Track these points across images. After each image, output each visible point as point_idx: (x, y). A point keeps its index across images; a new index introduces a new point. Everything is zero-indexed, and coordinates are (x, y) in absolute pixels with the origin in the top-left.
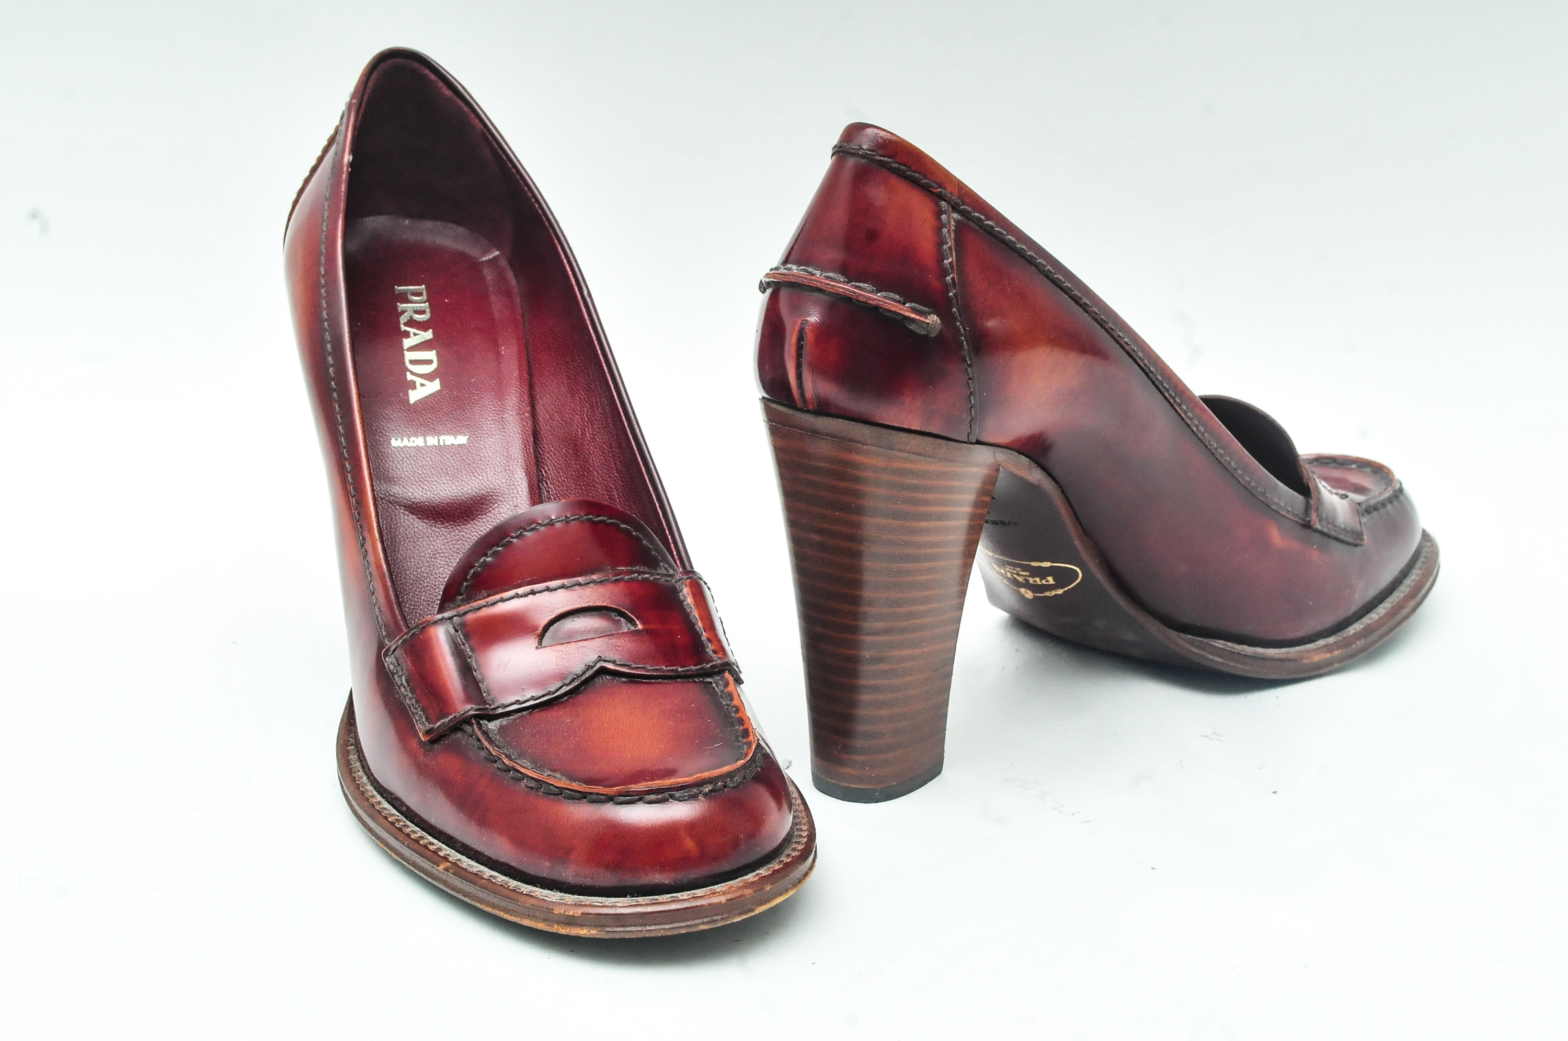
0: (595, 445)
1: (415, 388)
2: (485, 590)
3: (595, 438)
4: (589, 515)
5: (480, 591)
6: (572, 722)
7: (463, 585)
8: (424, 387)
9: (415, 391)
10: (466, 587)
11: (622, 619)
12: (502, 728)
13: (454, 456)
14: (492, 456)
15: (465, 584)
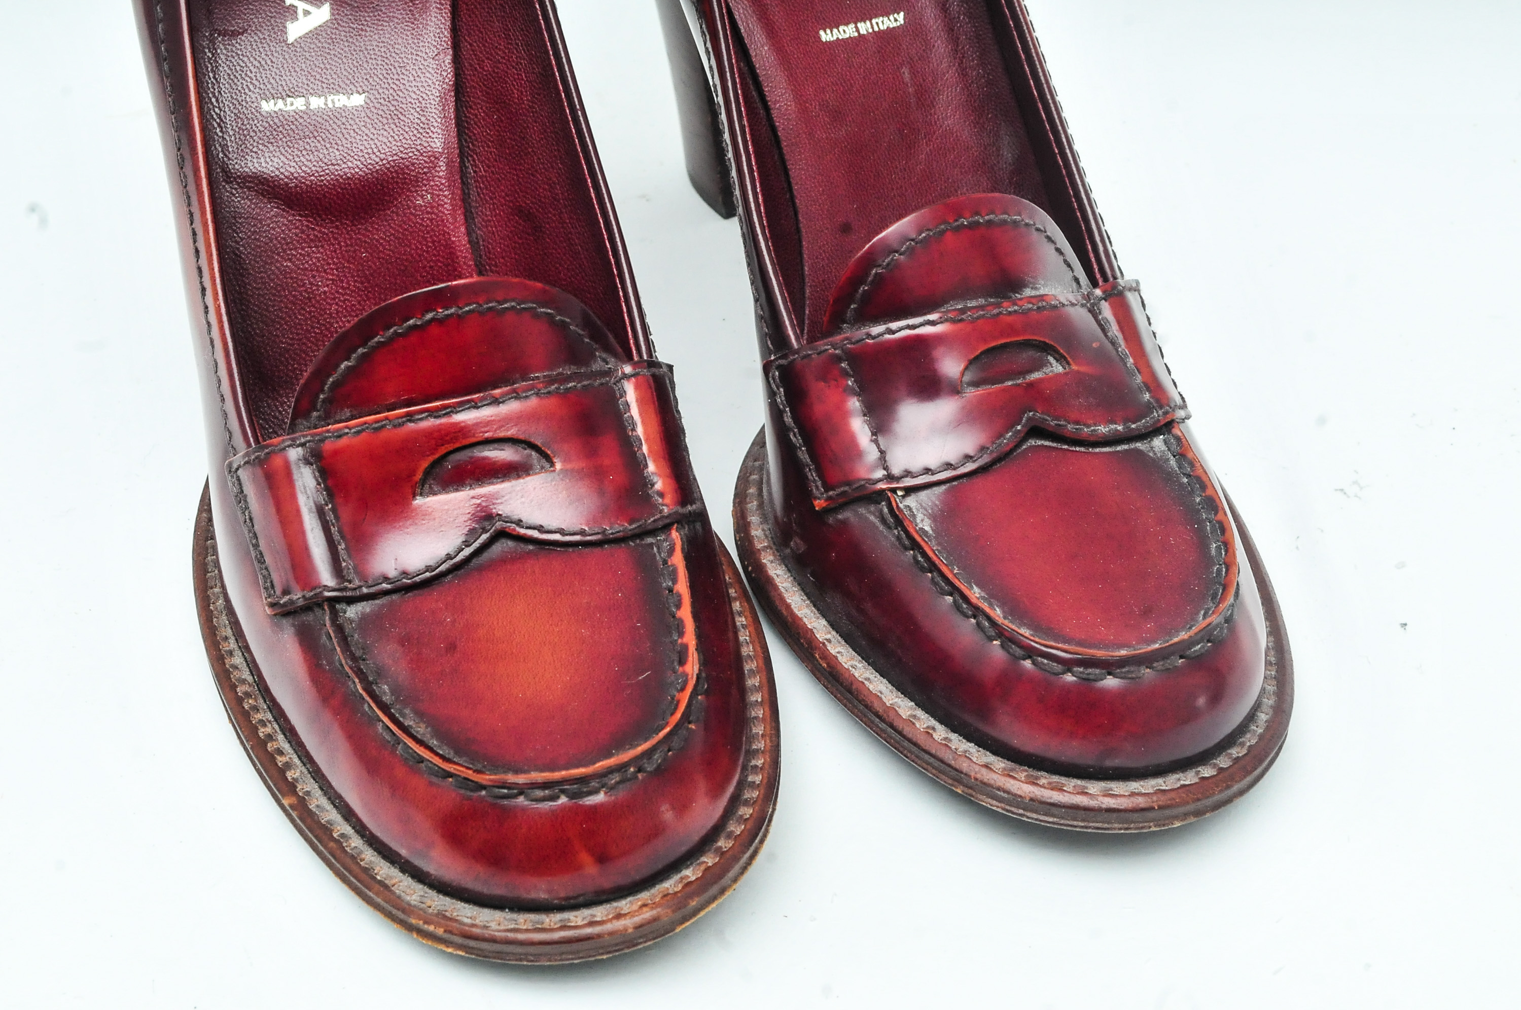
0: (534, 116)
1: (297, 19)
2: (348, 408)
3: (534, 108)
4: (491, 302)
5: (342, 409)
6: (454, 622)
7: (318, 397)
8: (309, 17)
9: (296, 23)
10: (324, 401)
11: (533, 453)
12: (364, 619)
13: (346, 123)
14: (398, 124)
15: (322, 396)
